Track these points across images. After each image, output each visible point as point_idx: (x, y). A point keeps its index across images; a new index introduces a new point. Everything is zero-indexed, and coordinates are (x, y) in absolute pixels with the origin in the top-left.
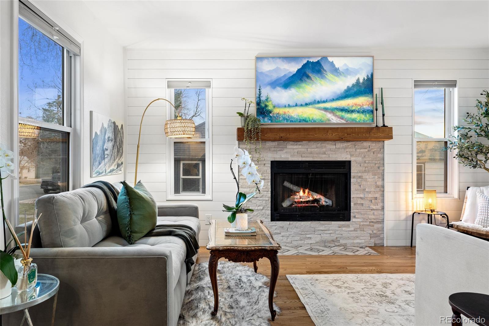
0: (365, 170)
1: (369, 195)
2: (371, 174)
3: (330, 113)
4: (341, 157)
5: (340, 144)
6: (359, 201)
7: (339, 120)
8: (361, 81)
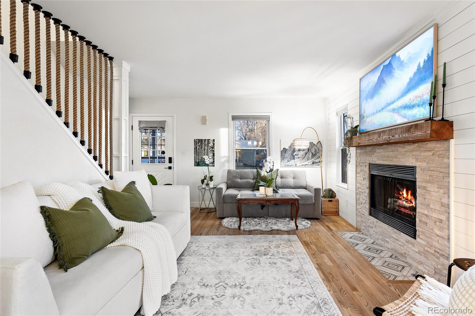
0: (429, 180)
1: (434, 213)
2: (436, 185)
3: (396, 113)
4: (409, 162)
5: (407, 147)
6: (424, 219)
7: (402, 119)
8: (422, 65)
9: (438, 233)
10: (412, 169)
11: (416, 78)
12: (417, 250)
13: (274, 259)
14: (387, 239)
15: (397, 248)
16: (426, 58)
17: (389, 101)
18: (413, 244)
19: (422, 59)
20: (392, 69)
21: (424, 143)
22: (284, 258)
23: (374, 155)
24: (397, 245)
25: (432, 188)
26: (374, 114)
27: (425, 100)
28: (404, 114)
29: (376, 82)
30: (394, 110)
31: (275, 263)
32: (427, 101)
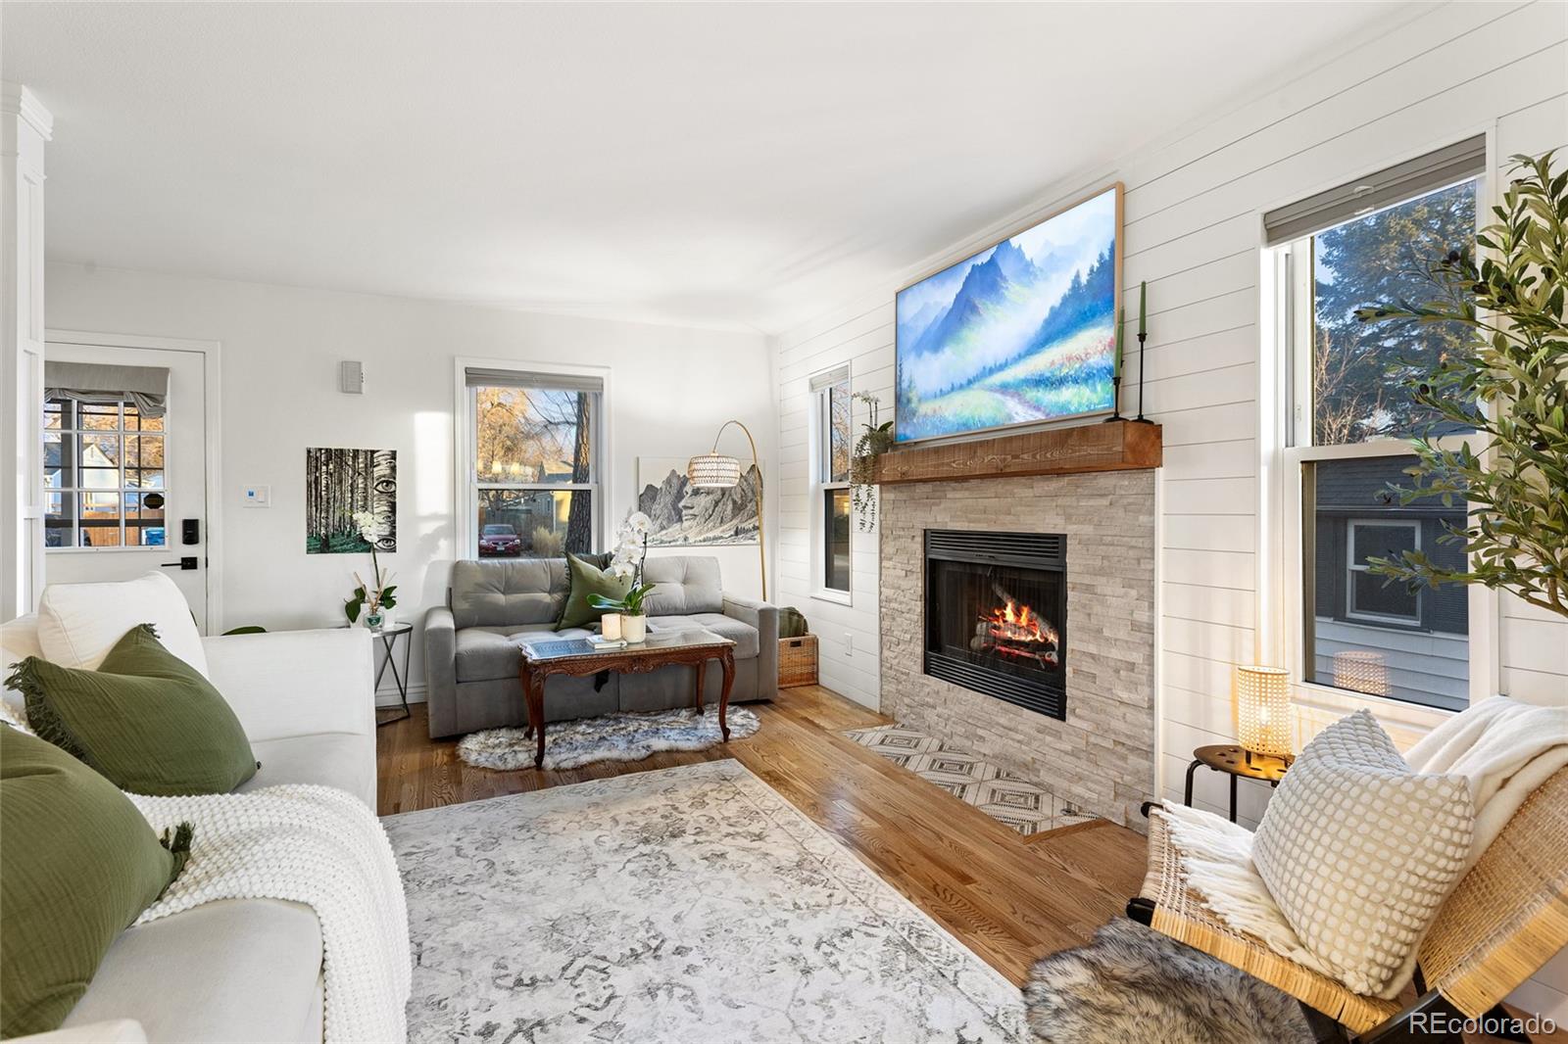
0: (1102, 568)
1: (1113, 650)
2: (1118, 580)
3: (1012, 396)
4: (1045, 522)
5: (1041, 484)
6: (1087, 666)
7: (1030, 412)
8: (1084, 279)
9: (1125, 695)
10: (1055, 544)
11: (1069, 311)
12: (1069, 748)
13: (711, 842)
14: (980, 732)
15: (1011, 750)
16: (1097, 265)
17: (990, 363)
18: (1057, 735)
19: (1085, 265)
20: (999, 279)
21: (1086, 476)
22: (738, 833)
23: (942, 506)
24: (1011, 742)
25: (1109, 588)
26: (942, 393)
27: (1093, 368)
28: (1035, 399)
29: (951, 306)
30: (1004, 388)
31: (722, 855)
32: (1098, 371)
